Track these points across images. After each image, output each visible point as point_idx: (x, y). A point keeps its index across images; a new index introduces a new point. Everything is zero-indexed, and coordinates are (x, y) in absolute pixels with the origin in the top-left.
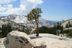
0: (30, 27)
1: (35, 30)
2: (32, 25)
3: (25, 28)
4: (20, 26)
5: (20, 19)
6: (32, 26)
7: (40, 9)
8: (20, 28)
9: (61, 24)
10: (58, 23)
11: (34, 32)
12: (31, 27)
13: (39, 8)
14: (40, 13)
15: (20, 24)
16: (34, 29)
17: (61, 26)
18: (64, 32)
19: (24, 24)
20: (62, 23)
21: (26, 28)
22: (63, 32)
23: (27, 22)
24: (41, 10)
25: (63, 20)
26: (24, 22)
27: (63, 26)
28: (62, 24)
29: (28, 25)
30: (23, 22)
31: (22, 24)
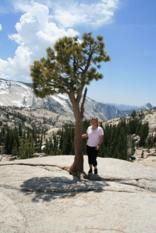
0: (42, 121)
1: (59, 133)
2: (50, 115)
3: (26, 124)
4: (11, 117)
5: (10, 92)
6: (48, 117)
7: (100, 39)
8: (9, 124)
9: (142, 116)
10: (134, 114)
11: (54, 138)
12: (45, 122)
13: (94, 37)
14: (99, 60)
15: (10, 111)
16: (56, 130)
17: (143, 122)
18: (150, 141)
19: (22, 108)
20: (145, 112)
21: (29, 123)
22: (147, 141)
23: (34, 104)
24: (102, 46)
25: (149, 105)
26: (24, 102)
27: (147, 124)
28: (146, 117)
29: (35, 114)
30: (19, 104)
31: (17, 108)
